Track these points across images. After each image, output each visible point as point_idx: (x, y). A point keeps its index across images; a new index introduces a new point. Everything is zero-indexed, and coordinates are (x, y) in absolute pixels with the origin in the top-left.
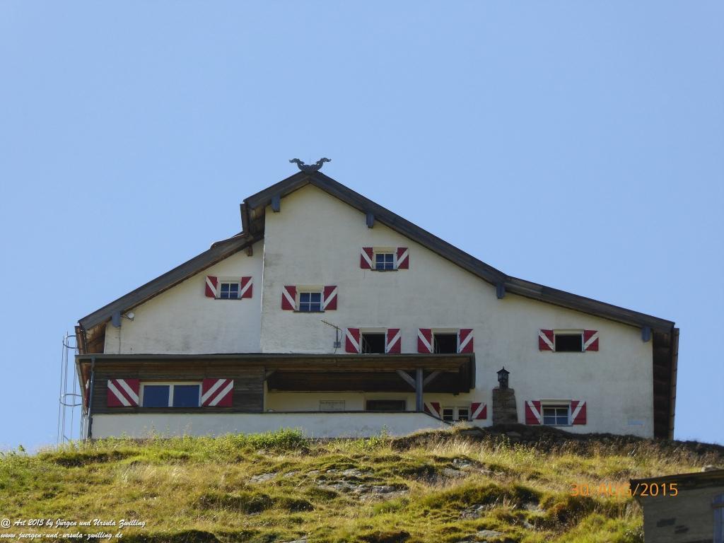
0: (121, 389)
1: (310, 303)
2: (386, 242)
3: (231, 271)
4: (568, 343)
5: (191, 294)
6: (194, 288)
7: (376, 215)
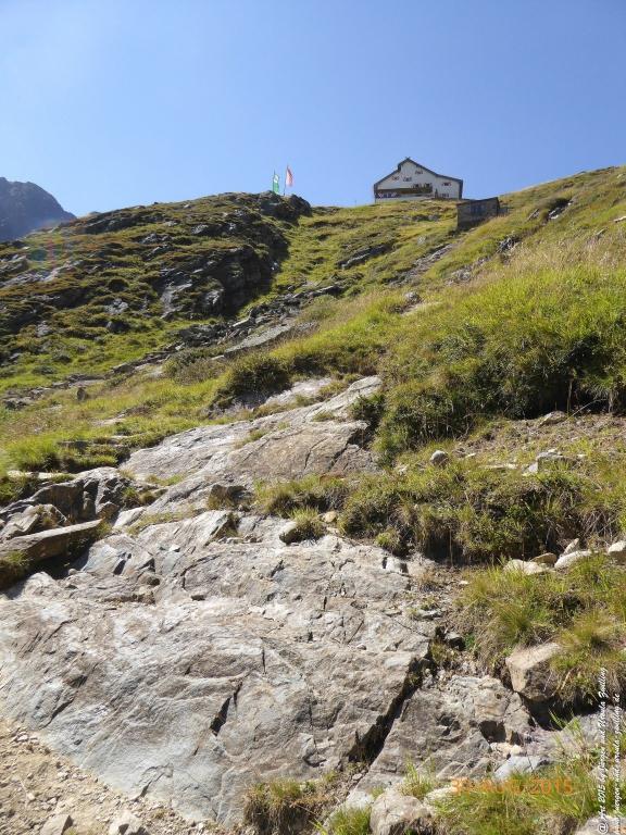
0: (380, 195)
1: (407, 180)
2: (419, 170)
3: (396, 175)
4: (446, 184)
6: (390, 179)
7: (418, 165)
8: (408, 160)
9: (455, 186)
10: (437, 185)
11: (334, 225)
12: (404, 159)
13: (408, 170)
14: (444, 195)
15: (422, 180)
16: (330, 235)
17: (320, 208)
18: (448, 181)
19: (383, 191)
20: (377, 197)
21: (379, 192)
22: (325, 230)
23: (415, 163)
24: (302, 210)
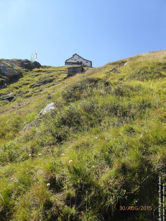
0: (67, 64)
1: (75, 60)
2: (79, 57)
3: (72, 58)
5: (70, 60)
7: (79, 56)
8: (76, 54)
9: (89, 63)
10: (84, 62)
11: (44, 72)
12: (75, 54)
13: (76, 57)
14: (86, 65)
15: (80, 60)
16: (40, 75)
17: (45, 66)
18: (87, 61)
19: (67, 63)
20: (66, 64)
21: (66, 63)
22: (40, 73)
23: (78, 55)
24: (37, 66)
